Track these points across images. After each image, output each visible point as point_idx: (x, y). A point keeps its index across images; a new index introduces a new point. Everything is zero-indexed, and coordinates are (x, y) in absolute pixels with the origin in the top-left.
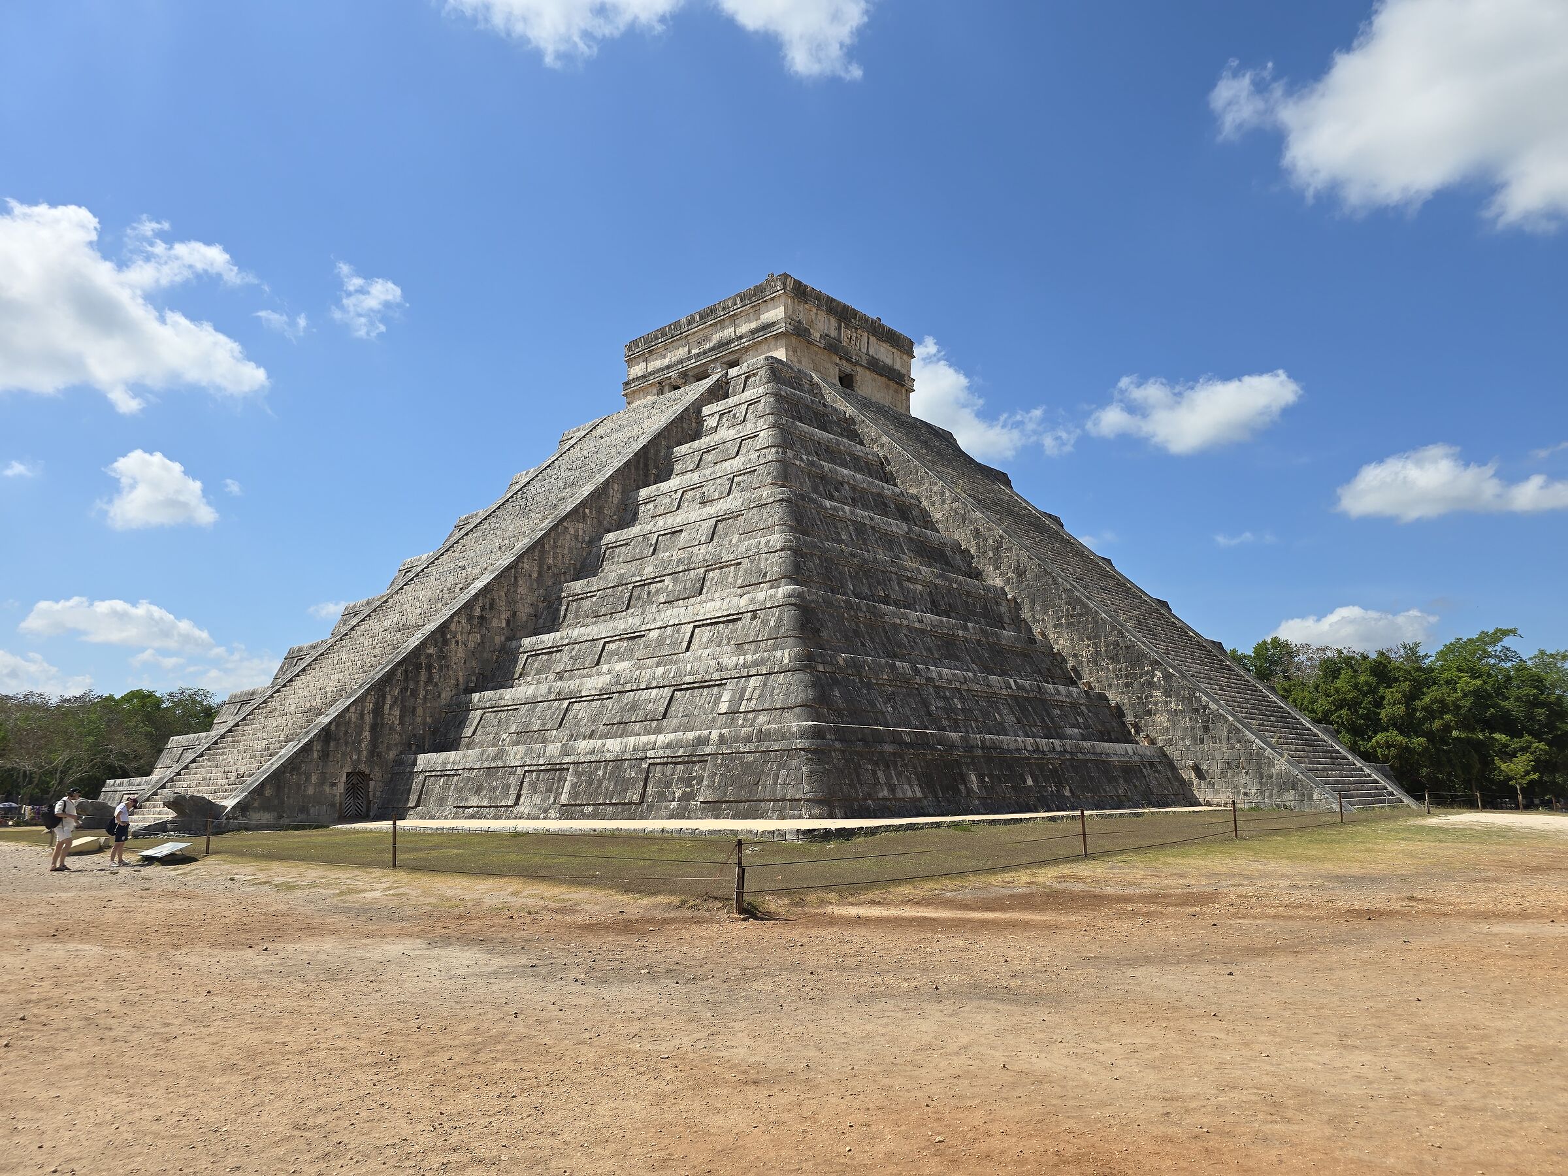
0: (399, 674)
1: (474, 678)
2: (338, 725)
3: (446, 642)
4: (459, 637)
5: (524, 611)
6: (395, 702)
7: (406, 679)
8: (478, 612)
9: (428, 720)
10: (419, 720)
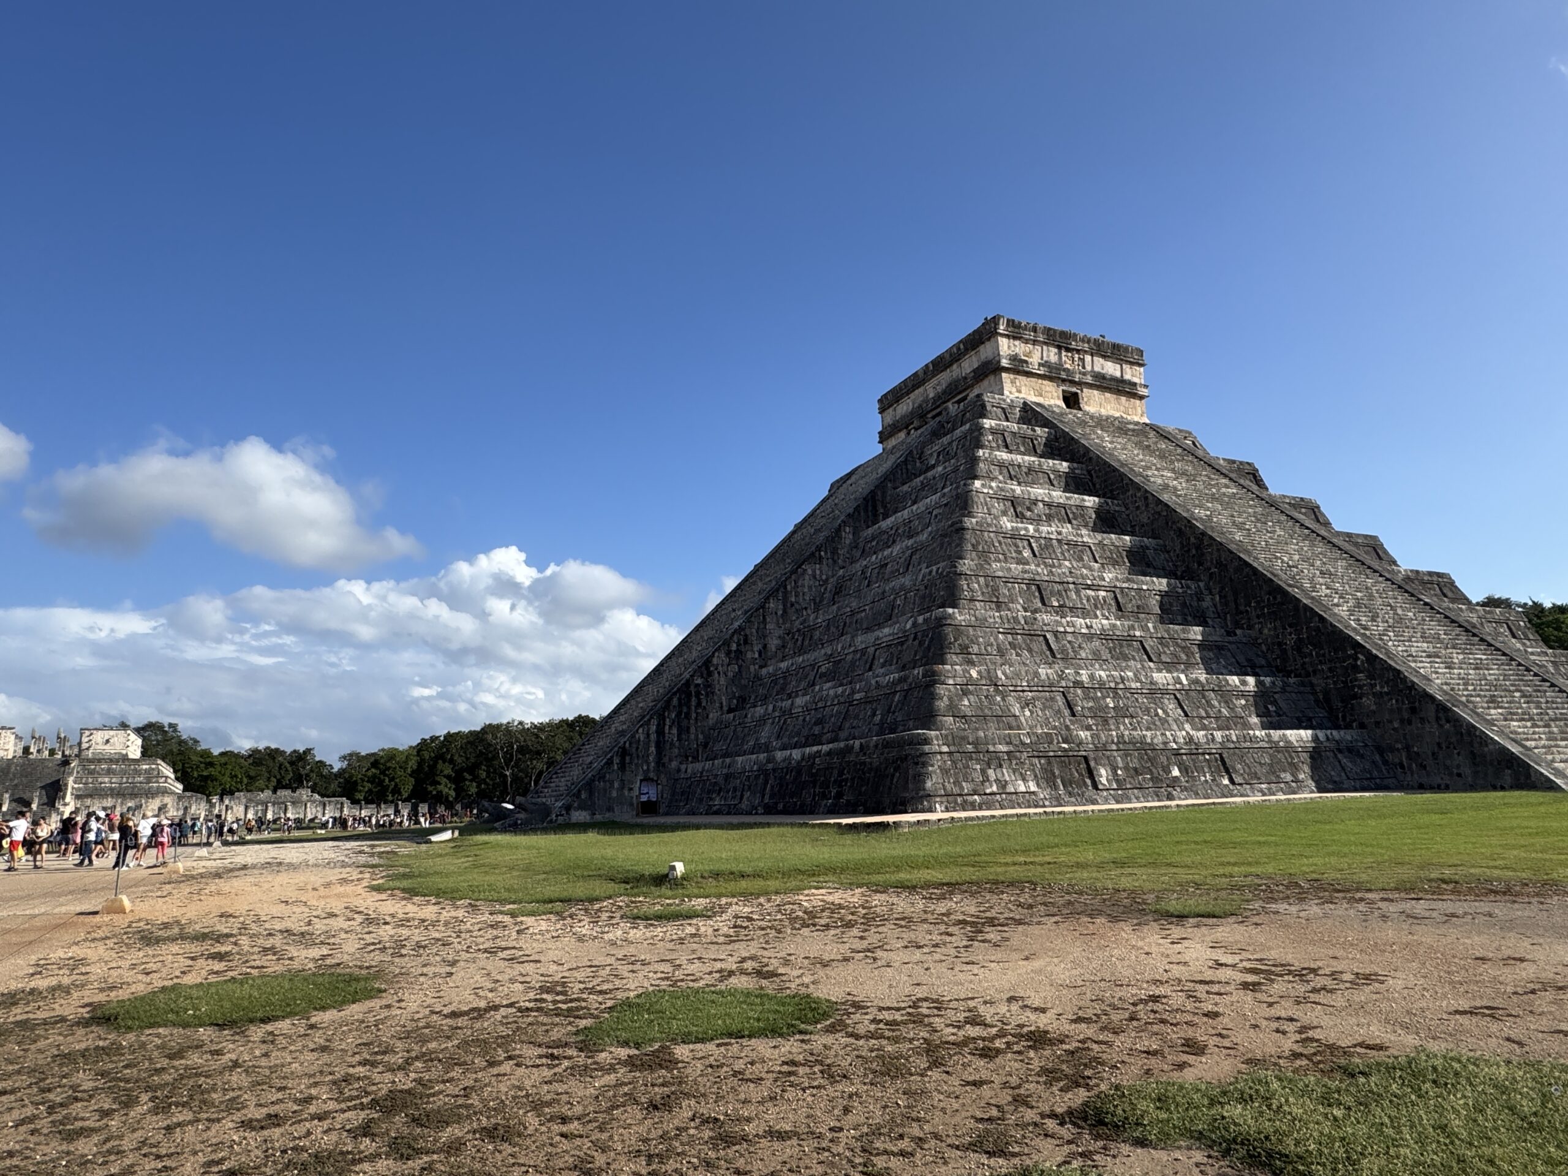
0: (675, 701)
1: (735, 701)
2: (630, 744)
3: (710, 674)
4: (720, 668)
5: (773, 643)
6: (673, 723)
7: (680, 705)
8: (734, 647)
9: (701, 736)
10: (693, 737)
